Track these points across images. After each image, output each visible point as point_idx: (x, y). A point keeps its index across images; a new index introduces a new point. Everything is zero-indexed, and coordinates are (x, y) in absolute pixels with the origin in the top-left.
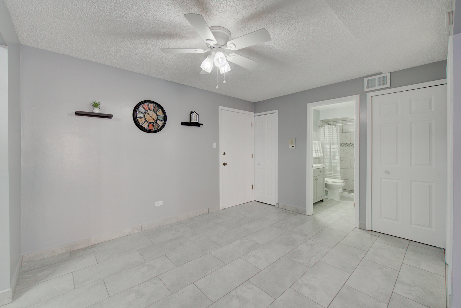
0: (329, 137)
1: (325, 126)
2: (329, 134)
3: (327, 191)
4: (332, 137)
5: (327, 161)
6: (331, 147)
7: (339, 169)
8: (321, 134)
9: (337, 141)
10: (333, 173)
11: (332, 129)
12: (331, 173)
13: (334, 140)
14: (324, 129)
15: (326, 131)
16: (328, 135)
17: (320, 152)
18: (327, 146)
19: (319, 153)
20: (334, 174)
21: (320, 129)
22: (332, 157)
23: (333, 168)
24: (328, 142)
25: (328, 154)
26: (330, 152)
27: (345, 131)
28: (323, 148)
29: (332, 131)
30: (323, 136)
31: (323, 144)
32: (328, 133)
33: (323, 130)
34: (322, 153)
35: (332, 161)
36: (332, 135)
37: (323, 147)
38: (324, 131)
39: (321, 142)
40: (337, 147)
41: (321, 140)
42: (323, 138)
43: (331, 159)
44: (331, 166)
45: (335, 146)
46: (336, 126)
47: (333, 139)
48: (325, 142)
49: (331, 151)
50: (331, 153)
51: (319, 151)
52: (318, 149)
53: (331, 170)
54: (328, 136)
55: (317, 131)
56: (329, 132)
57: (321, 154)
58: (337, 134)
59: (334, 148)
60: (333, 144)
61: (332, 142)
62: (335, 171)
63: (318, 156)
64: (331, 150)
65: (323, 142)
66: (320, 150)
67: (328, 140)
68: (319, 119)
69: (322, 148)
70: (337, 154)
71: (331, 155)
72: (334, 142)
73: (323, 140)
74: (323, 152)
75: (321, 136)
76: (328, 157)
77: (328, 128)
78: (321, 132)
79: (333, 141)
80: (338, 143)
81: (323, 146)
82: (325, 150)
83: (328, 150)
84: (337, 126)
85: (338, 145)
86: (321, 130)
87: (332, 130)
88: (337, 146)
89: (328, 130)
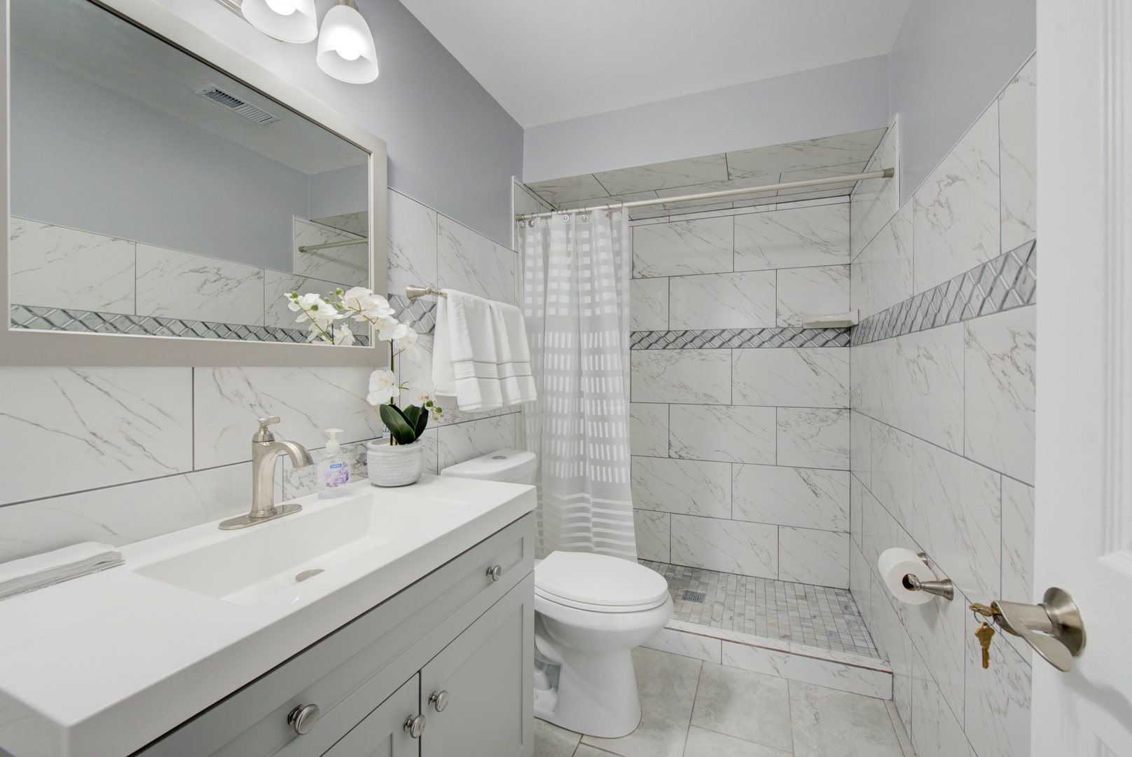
0: (570, 280)
1: (551, 217)
2: (569, 260)
3: (558, 668)
4: (591, 280)
5: (563, 427)
6: (584, 346)
7: (622, 475)
8: (529, 263)
9: (616, 310)
10: (592, 500)
11: (585, 234)
12: (582, 500)
13: (597, 298)
14: (546, 232)
15: (557, 246)
16: (569, 267)
17: (520, 376)
18: (560, 339)
19: (512, 384)
20: (596, 505)
21: (523, 236)
22: (588, 407)
23: (591, 473)
24: (564, 312)
25: (567, 384)
26: (579, 373)
27: (645, 273)
28: (538, 351)
29: (586, 247)
30: (540, 275)
31: (537, 327)
32: (569, 254)
33: (539, 237)
34: (531, 380)
35: (590, 428)
36: (590, 267)
37: (540, 346)
38: (546, 245)
39: (529, 313)
40: (616, 343)
41: (528, 300)
42: (540, 288)
43: (581, 415)
44: (583, 458)
45: (607, 333)
46: (609, 216)
47: (591, 293)
48: (551, 311)
49: (585, 368)
50: (585, 380)
51: (509, 369)
52: (506, 355)
53: (580, 483)
54: (567, 273)
55: (507, 245)
56: (570, 247)
57: (523, 388)
58: (618, 267)
59: (597, 351)
60: (595, 324)
61: (588, 313)
62: (603, 489)
63: (498, 402)
64: (584, 359)
65: (540, 313)
66: (516, 362)
67: (565, 299)
68: (519, 177)
69: (533, 351)
70: (617, 384)
71: (580, 394)
72: (598, 312)
73: (540, 301)
74: (539, 373)
75: (529, 275)
76: (564, 405)
77: (568, 227)
78: (530, 251)
79: (592, 306)
80: (620, 318)
81: (540, 335)
82: (551, 361)
83: (568, 362)
84: (615, 216)
85: (621, 331)
86: (530, 239)
87: (589, 241)
88: (616, 333)
89: (568, 241)
